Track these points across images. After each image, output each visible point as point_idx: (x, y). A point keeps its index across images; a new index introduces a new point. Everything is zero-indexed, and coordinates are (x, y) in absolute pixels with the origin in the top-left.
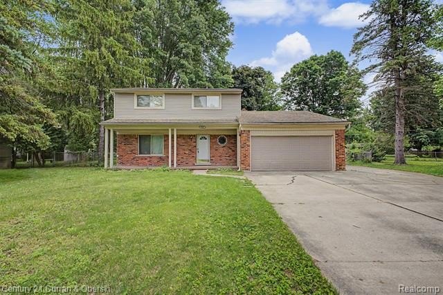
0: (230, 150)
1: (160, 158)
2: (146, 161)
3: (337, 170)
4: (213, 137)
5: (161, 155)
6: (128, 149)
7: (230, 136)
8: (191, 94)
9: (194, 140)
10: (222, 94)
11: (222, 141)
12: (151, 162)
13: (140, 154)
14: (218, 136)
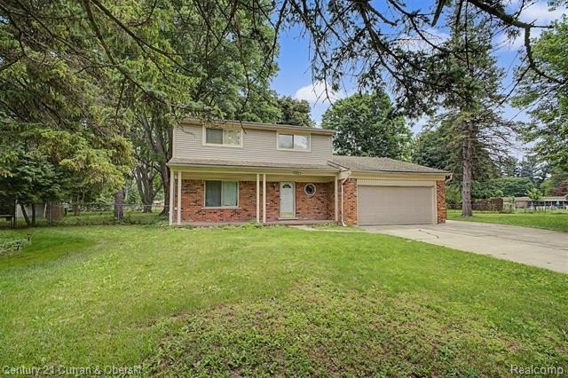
0: (319, 202)
1: (235, 211)
2: (215, 215)
3: (438, 223)
4: (298, 185)
5: (235, 207)
6: (190, 199)
7: (318, 184)
8: (276, 131)
9: (276, 189)
10: (312, 134)
11: (310, 190)
12: (222, 217)
13: (206, 205)
14: (306, 183)
